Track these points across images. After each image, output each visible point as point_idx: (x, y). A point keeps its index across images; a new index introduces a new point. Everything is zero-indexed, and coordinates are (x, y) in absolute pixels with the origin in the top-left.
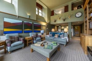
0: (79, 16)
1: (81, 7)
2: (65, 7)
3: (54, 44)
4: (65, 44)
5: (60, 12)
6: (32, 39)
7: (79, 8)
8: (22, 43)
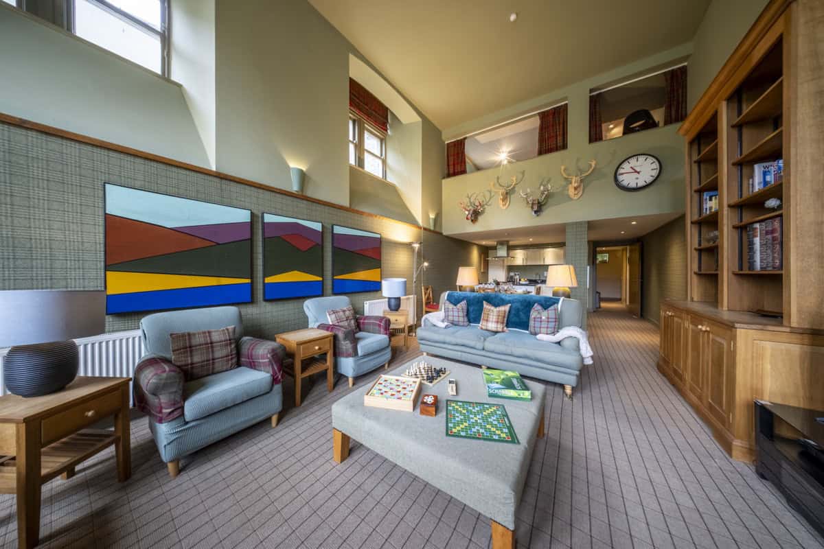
0: (641, 184)
1: (650, 124)
2: (543, 116)
3: (512, 393)
4: (570, 380)
5: (503, 155)
6: (328, 347)
7: (633, 131)
8: (266, 387)
